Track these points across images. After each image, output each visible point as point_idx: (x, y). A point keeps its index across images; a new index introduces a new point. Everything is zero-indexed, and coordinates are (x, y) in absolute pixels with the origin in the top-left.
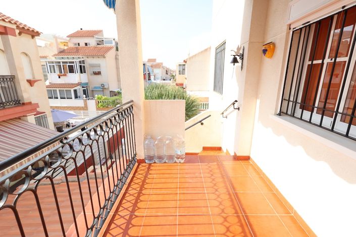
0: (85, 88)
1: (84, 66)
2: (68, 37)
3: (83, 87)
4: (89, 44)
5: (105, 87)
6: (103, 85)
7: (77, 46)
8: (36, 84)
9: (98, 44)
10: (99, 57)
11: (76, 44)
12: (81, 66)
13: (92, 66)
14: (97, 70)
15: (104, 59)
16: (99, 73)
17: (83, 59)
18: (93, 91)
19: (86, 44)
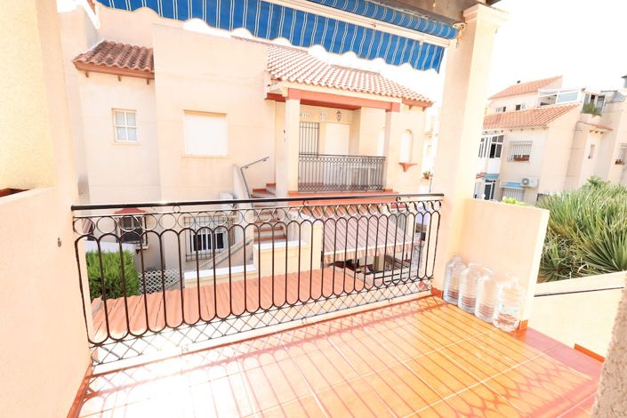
0: (492, 184)
1: (500, 146)
2: (489, 99)
3: (487, 181)
4: (524, 107)
5: (531, 185)
6: (526, 182)
7: (501, 112)
8: (410, 169)
9: (542, 104)
10: (533, 129)
11: (499, 110)
12: (493, 146)
13: (515, 145)
14: (521, 153)
15: (544, 132)
16: (526, 158)
17: (502, 134)
18: (503, 189)
19: (518, 107)
